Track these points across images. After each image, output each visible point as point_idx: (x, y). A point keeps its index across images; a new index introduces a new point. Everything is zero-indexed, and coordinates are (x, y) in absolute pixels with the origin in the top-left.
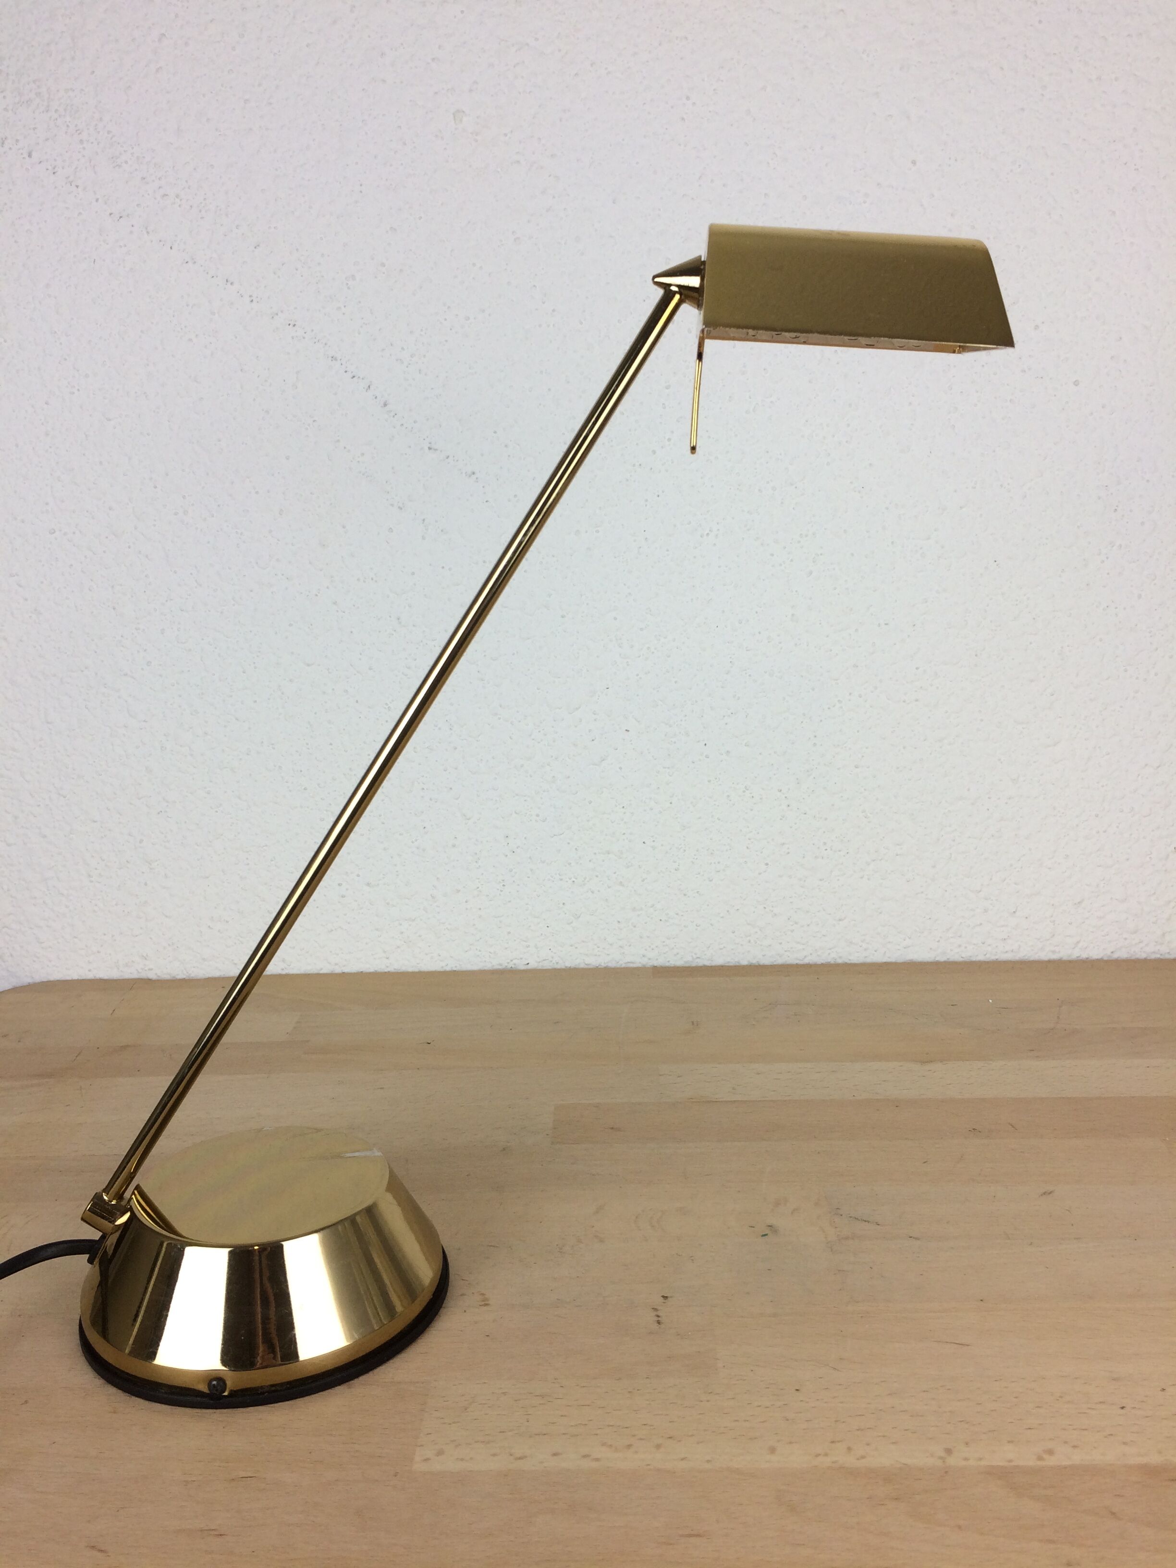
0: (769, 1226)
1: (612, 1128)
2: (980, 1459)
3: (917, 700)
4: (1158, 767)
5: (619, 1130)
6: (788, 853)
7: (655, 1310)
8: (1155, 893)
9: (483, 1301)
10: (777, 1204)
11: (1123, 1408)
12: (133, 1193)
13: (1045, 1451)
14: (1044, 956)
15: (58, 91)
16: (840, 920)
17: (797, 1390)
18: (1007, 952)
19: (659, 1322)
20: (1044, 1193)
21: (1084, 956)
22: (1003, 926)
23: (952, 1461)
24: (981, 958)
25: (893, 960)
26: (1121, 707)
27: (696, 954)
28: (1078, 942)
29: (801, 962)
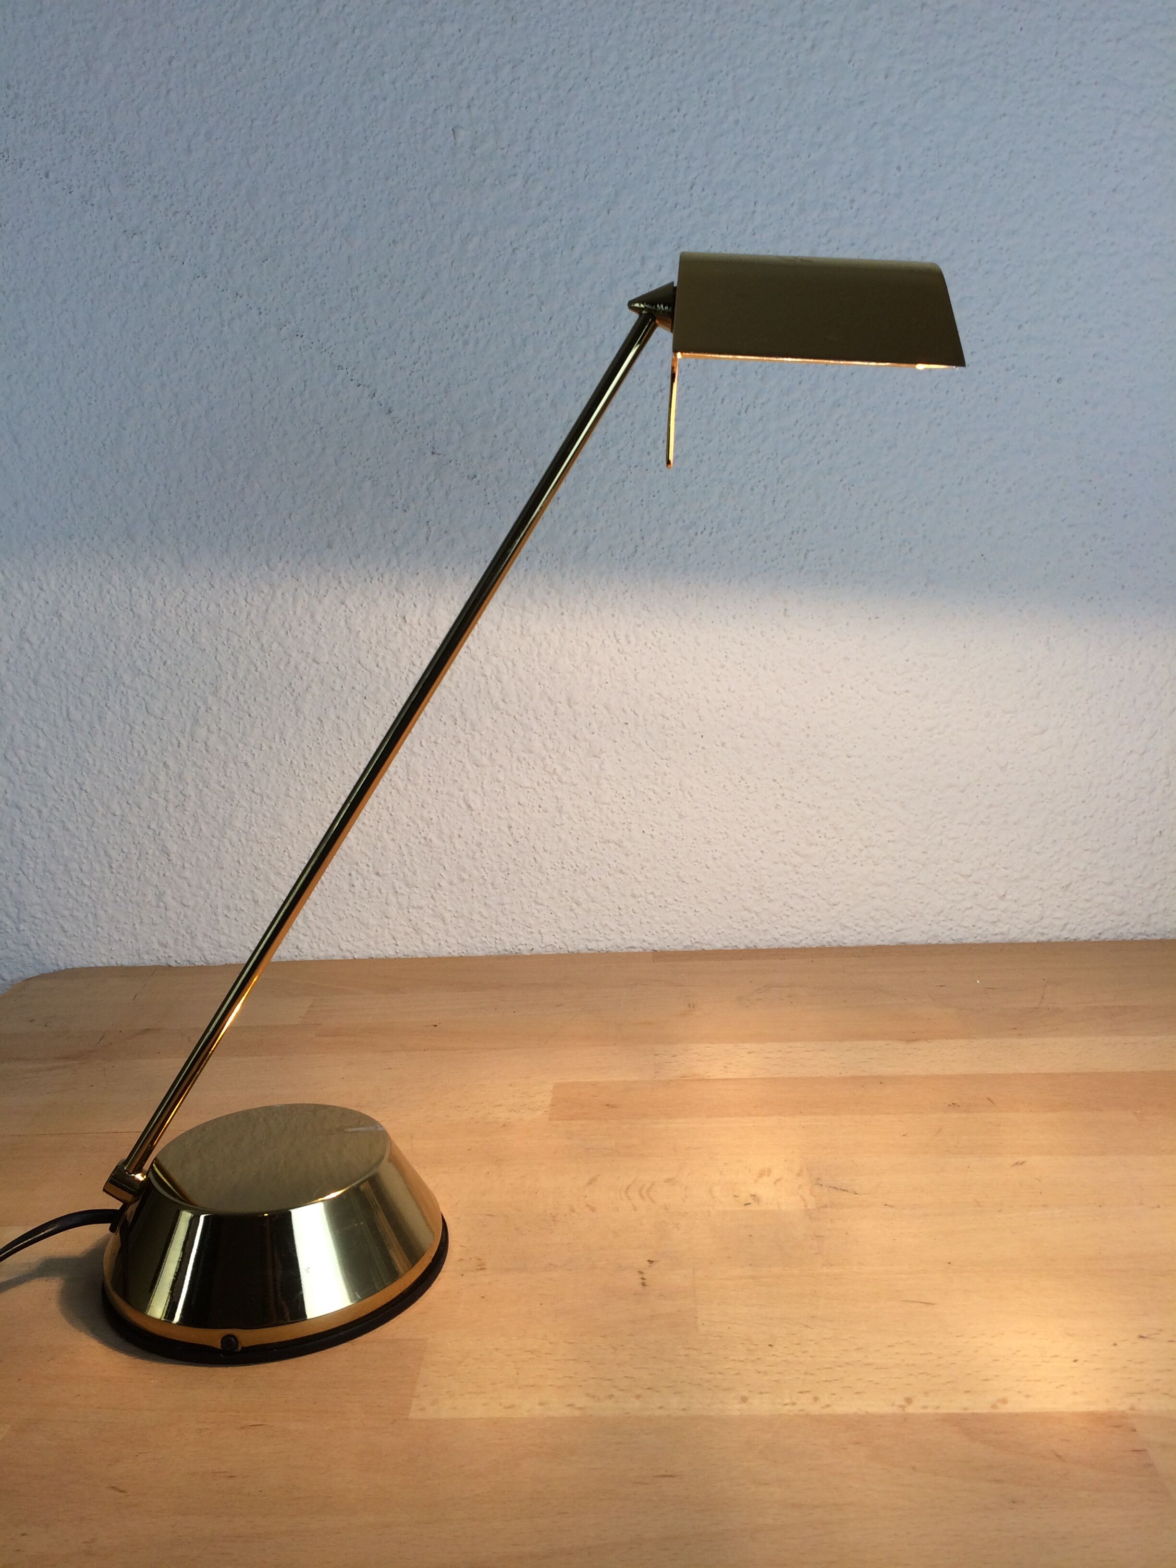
0: (752, 1195)
1: (608, 1105)
2: (938, 1408)
3: (907, 692)
4: (1143, 753)
5: (613, 1107)
6: (783, 841)
7: (641, 1273)
8: (1140, 876)
9: (479, 1265)
10: (762, 1174)
11: (1075, 1361)
12: (151, 1167)
13: (999, 1400)
14: (1033, 938)
15: (73, 113)
16: (834, 905)
17: (770, 1345)
18: (996, 934)
19: (644, 1284)
20: (1017, 1163)
21: (1072, 937)
22: (992, 909)
23: (910, 1409)
24: (971, 940)
25: (886, 943)
26: (1107, 695)
27: (694, 939)
28: (1066, 925)
29: (797, 946)
